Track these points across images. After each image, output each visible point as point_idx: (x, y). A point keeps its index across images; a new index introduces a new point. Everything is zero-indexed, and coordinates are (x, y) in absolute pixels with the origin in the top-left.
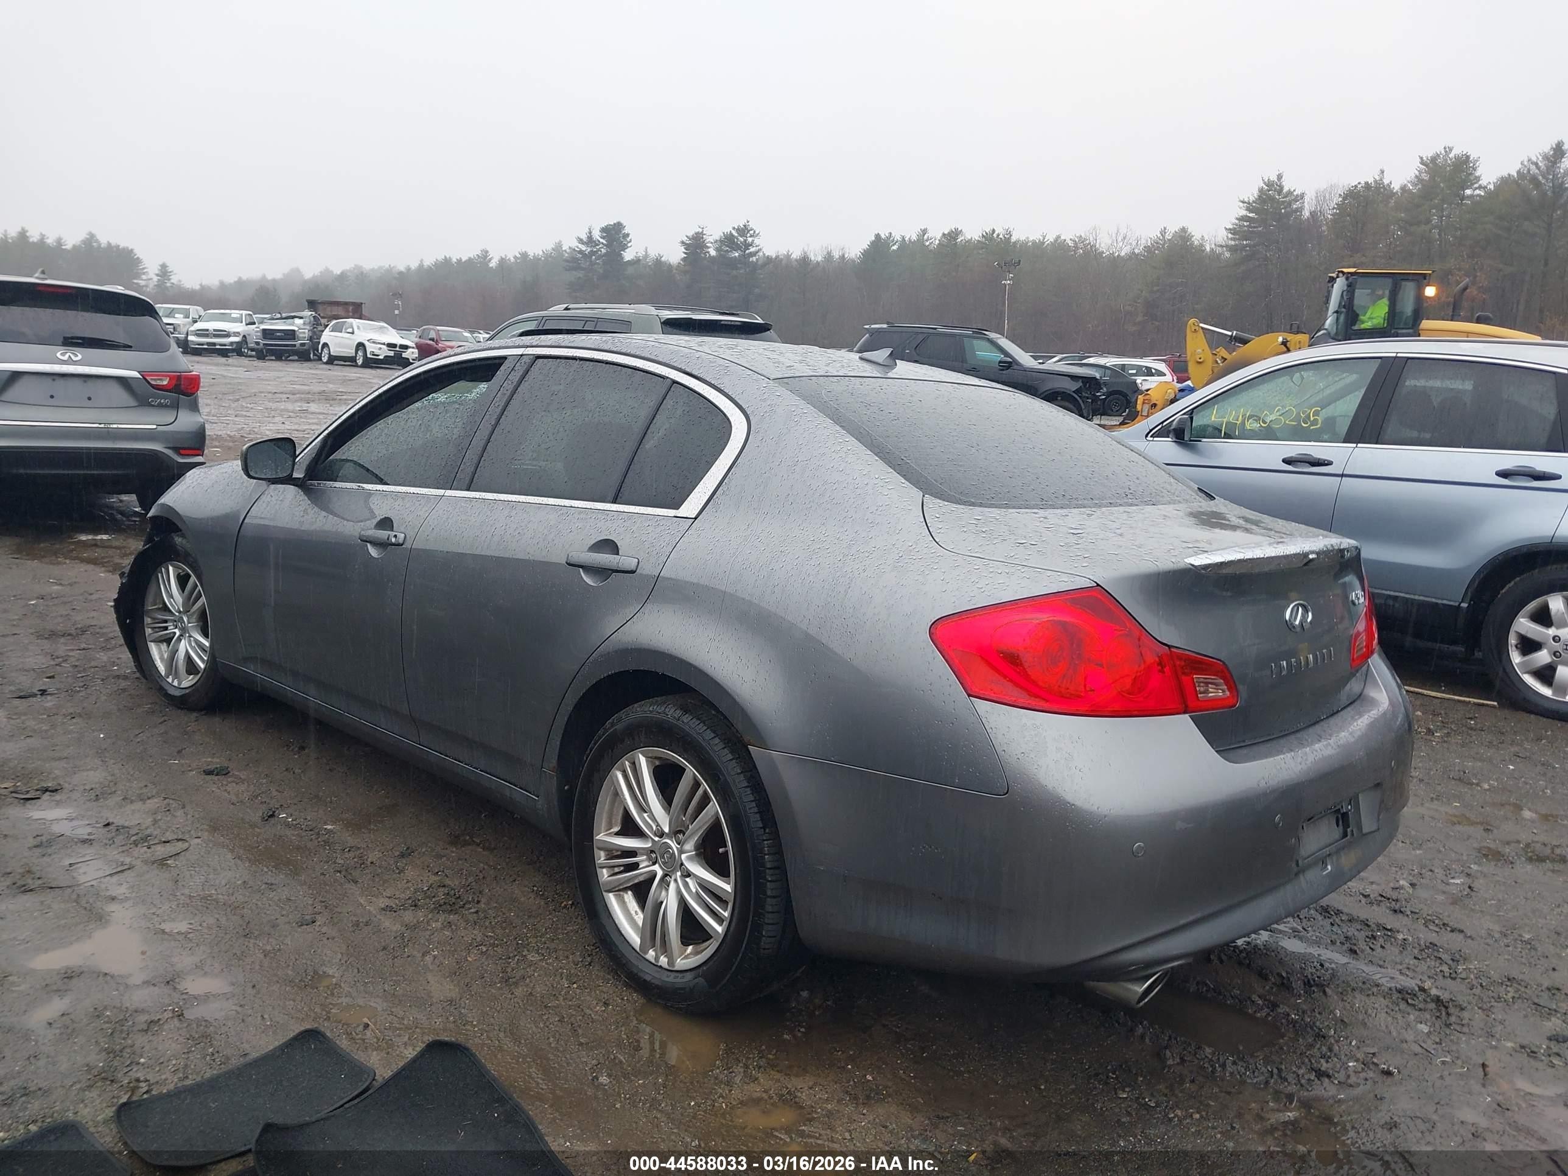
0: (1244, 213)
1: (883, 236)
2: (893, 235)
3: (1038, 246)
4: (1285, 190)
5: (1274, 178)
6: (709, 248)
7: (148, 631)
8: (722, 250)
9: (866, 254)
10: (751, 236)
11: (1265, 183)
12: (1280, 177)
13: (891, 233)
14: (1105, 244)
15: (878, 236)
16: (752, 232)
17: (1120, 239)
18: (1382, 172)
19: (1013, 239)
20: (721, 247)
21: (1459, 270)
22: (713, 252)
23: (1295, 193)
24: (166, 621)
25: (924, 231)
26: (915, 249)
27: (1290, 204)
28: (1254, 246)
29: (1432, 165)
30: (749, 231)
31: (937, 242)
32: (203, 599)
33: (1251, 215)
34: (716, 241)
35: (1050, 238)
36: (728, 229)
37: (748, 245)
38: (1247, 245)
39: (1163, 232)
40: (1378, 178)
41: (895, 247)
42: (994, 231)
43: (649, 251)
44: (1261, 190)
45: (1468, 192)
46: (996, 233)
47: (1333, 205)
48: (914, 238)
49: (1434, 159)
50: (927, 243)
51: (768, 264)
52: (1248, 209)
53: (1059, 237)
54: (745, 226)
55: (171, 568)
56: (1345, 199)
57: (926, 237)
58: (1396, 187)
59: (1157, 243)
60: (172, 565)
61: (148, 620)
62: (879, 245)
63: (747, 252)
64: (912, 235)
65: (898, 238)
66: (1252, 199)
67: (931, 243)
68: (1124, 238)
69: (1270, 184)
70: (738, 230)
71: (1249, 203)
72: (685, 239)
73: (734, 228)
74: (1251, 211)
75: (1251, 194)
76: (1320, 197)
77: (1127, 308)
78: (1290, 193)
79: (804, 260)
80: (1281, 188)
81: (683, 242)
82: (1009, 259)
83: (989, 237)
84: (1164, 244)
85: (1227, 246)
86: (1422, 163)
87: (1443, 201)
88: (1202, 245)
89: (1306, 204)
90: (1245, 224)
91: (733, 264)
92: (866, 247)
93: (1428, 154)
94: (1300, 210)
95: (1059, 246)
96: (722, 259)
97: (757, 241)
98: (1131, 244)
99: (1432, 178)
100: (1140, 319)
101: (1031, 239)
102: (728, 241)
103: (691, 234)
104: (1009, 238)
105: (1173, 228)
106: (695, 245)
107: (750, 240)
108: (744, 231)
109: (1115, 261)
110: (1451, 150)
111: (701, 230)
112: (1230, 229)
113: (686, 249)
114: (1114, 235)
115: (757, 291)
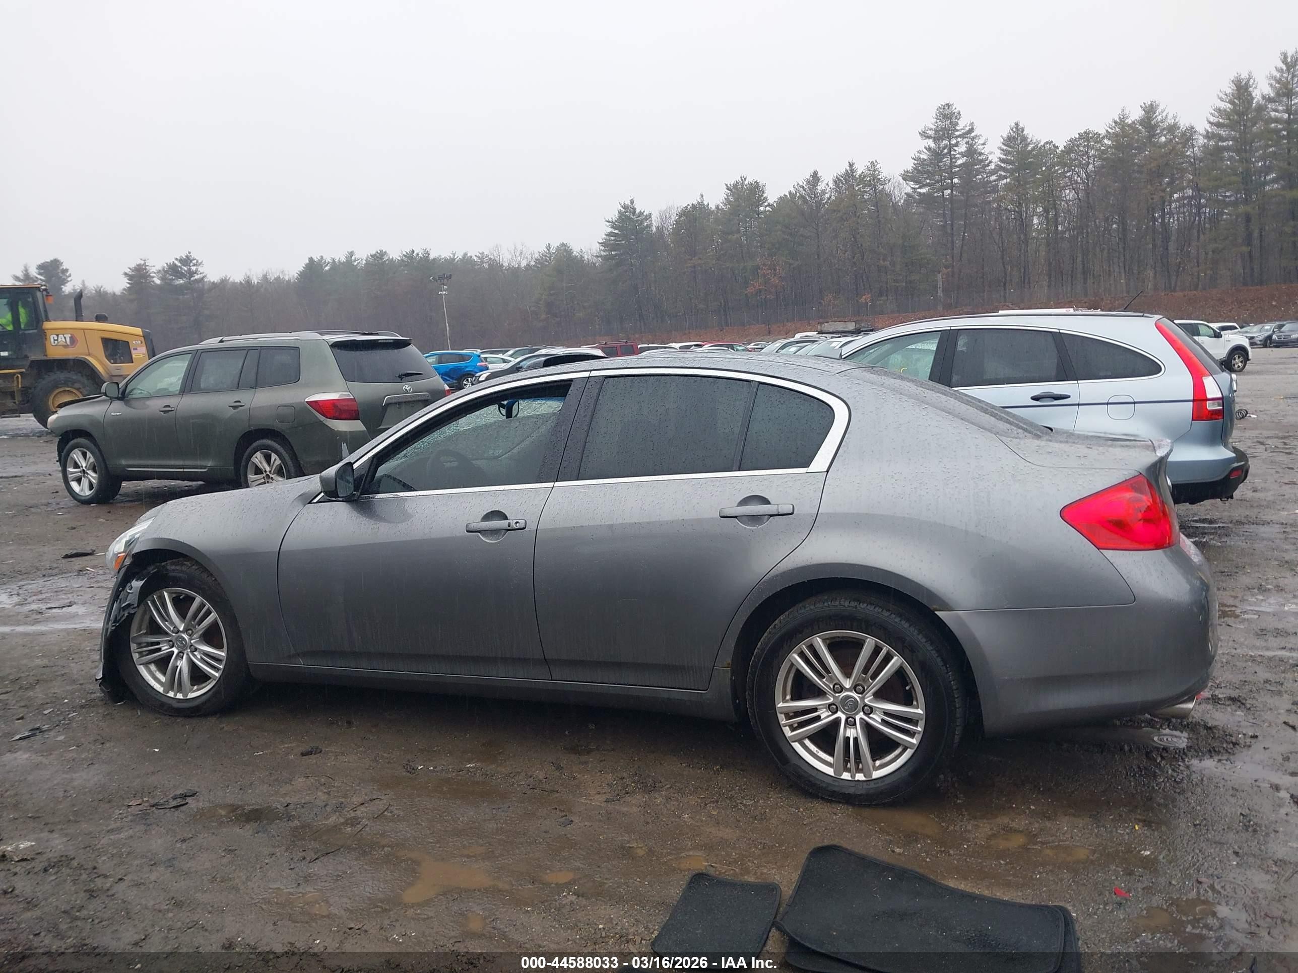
0: (610, 230)
1: (316, 260)
2: (324, 258)
3: (450, 262)
4: (638, 211)
5: (628, 203)
6: (153, 277)
7: (136, 656)
8: (166, 279)
9: (302, 274)
10: (194, 265)
11: (622, 207)
12: (632, 202)
13: (322, 257)
14: (506, 258)
15: (311, 259)
16: (195, 262)
17: (518, 255)
18: (702, 196)
19: (431, 257)
20: (165, 276)
21: (764, 265)
22: (158, 281)
23: (645, 214)
24: (158, 643)
25: (352, 254)
26: (347, 267)
27: (642, 222)
28: (621, 255)
29: (735, 190)
30: (191, 261)
31: (364, 262)
32: (213, 615)
33: (616, 231)
34: (159, 271)
35: (459, 255)
36: (171, 260)
37: (192, 274)
38: (616, 255)
39: (549, 247)
40: (700, 201)
41: (327, 268)
42: (413, 251)
43: (87, 284)
44: (620, 212)
45: (762, 209)
46: (415, 253)
47: (673, 221)
48: (343, 259)
49: (736, 185)
50: (355, 264)
51: (215, 288)
52: (613, 227)
53: (466, 254)
54: (187, 256)
55: (166, 594)
56: (680, 217)
57: (353, 258)
58: (712, 207)
59: (546, 256)
60: (166, 592)
61: (133, 646)
62: (313, 268)
63: (192, 279)
64: (341, 256)
65: (329, 260)
66: (614, 219)
67: (358, 263)
68: (521, 253)
69: (625, 207)
70: (181, 261)
71: (613, 222)
72: (128, 271)
73: (176, 259)
74: (616, 229)
75: (614, 215)
76: (663, 217)
77: (533, 308)
78: (641, 213)
79: (248, 282)
80: (635, 210)
81: (126, 274)
82: (441, 274)
83: (410, 256)
84: (550, 258)
85: (601, 256)
86: (728, 188)
87: (746, 216)
88: (582, 257)
89: (653, 222)
90: (612, 238)
91: (180, 289)
92: (301, 269)
93: (731, 182)
94: (649, 226)
95: (466, 260)
96: (168, 288)
97: (200, 269)
98: (527, 258)
99: (736, 200)
100: (543, 316)
101: (443, 257)
102: (173, 270)
103: (133, 266)
104: (428, 257)
105: (555, 244)
106: (139, 275)
107: (194, 268)
108: (187, 261)
109: (515, 272)
110: (745, 179)
111: (142, 262)
112: (601, 243)
113: (128, 279)
114: (513, 251)
115: (207, 312)
